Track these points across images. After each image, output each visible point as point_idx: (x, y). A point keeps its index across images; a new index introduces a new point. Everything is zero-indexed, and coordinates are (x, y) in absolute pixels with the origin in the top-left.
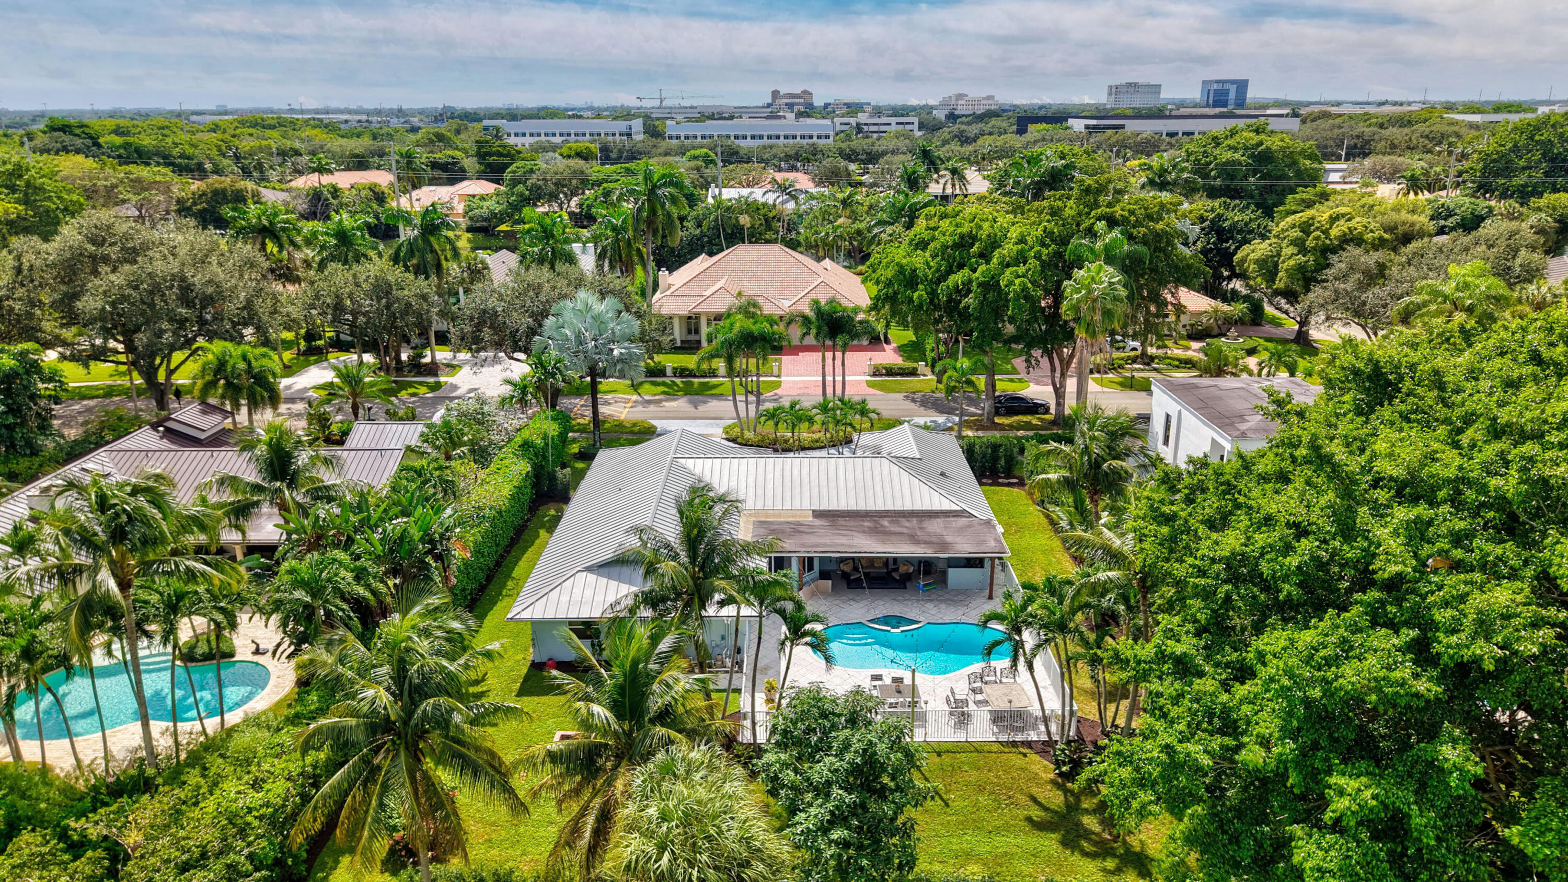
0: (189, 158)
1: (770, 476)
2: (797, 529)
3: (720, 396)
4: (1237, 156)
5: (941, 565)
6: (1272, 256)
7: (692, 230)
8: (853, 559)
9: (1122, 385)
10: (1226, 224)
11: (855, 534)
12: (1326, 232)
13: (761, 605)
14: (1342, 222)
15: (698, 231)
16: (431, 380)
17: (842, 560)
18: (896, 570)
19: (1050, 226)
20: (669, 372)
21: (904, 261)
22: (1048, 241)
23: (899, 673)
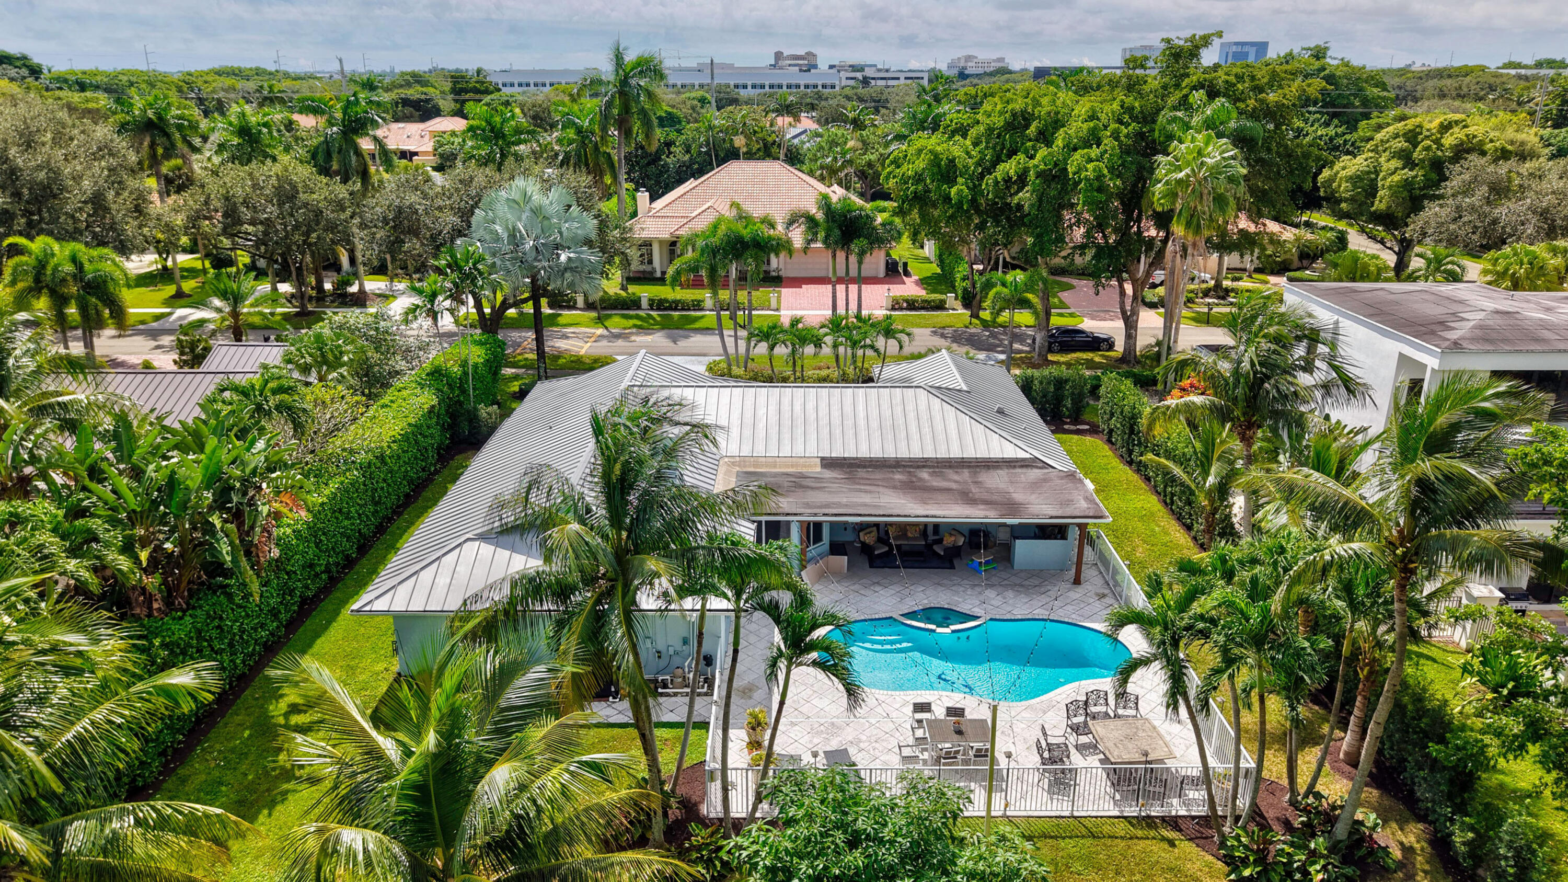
1: (761, 412)
2: (797, 483)
3: (706, 330)
5: (1003, 536)
6: (1369, 173)
7: (680, 156)
8: (877, 525)
9: (1193, 319)
11: (881, 489)
12: (1437, 142)
13: (738, 596)
14: (1456, 129)
15: (687, 157)
16: (357, 311)
17: (862, 527)
18: (940, 541)
19: (1129, 100)
20: (645, 303)
22: (1126, 118)
23: (956, 699)
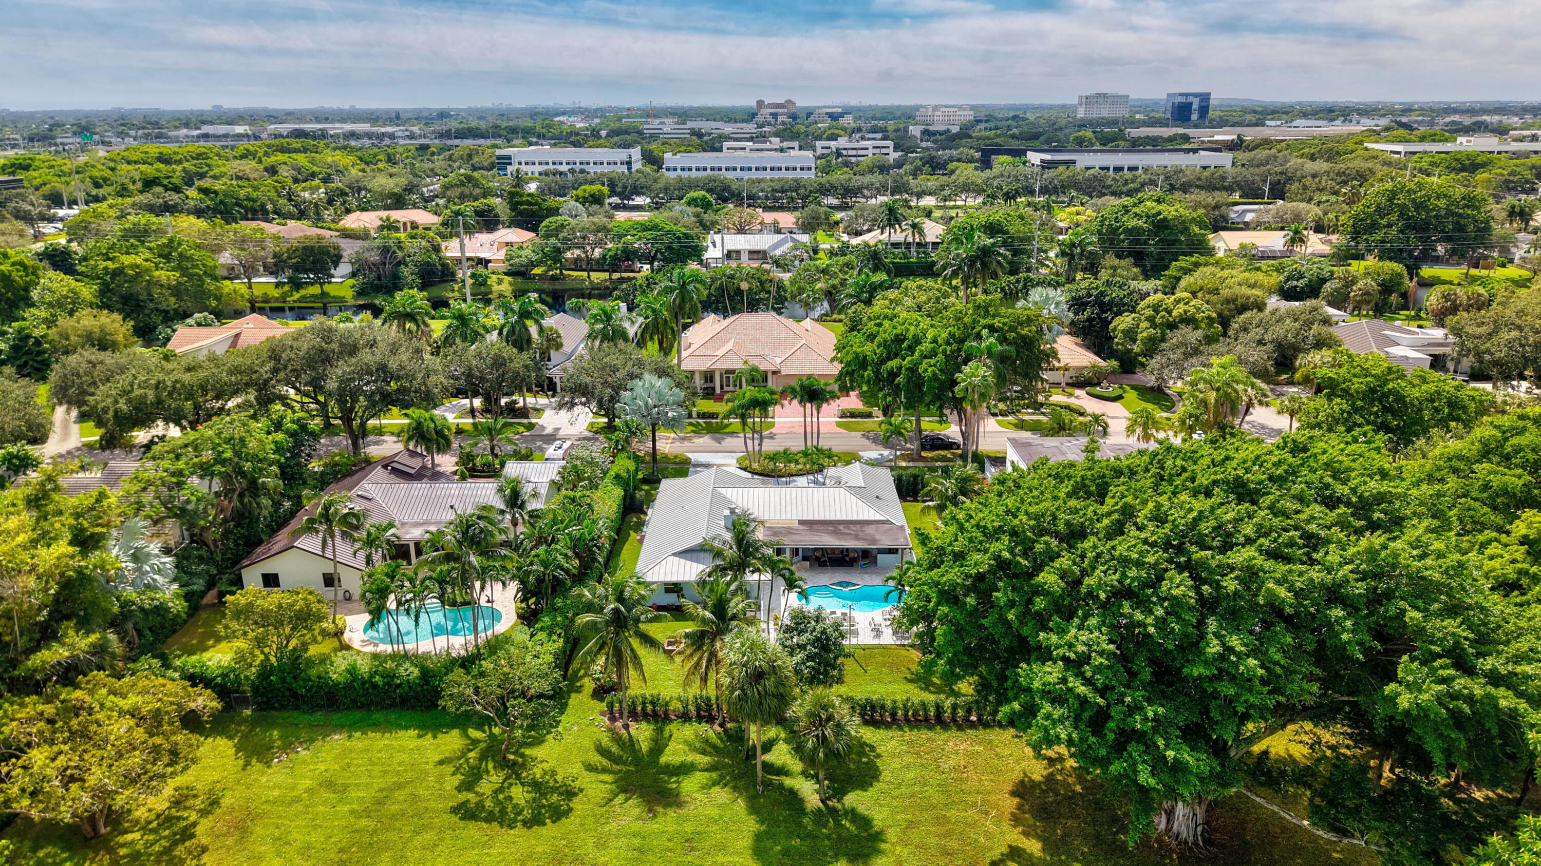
0: (254, 200)
1: (772, 499)
2: (789, 531)
3: (733, 434)
4: (1140, 223)
5: (873, 553)
6: (1133, 328)
9: (1016, 426)
10: (1107, 298)
11: (823, 534)
12: (1169, 312)
13: (773, 573)
14: (1181, 305)
16: (525, 421)
17: (816, 550)
18: (847, 555)
19: (953, 331)
20: (695, 414)
21: (859, 350)
22: (951, 341)
